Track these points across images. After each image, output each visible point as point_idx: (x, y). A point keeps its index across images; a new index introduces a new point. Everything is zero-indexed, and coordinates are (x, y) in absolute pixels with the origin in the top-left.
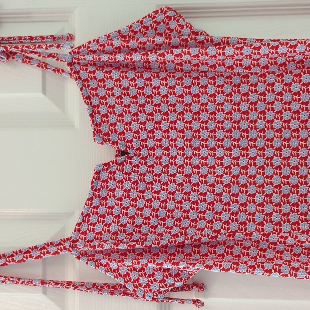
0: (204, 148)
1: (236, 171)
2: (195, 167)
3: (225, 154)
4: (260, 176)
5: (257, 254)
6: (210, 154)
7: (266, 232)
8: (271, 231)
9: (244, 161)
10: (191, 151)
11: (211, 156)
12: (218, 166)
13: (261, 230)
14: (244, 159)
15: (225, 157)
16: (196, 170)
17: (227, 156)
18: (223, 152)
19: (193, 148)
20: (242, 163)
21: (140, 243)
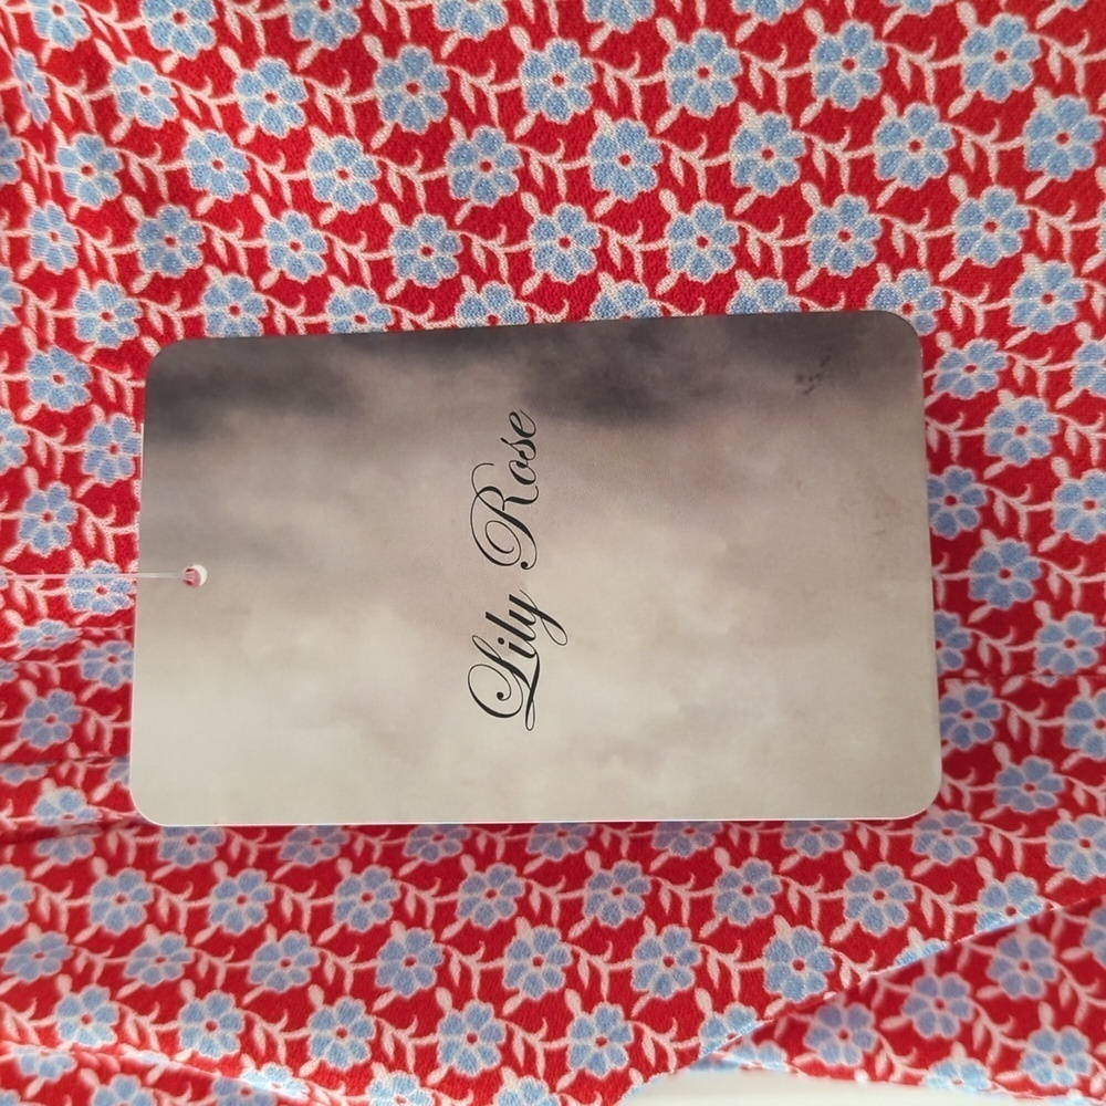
0: (551, 45)
1: (845, 236)
2: (483, 222)
3: (745, 90)
4: (1052, 272)
5: (975, 847)
6: (612, 90)
7: (1048, 674)
8: (1080, 665)
9: (915, 146)
10: (433, 81)
11: (621, 109)
12: (687, 199)
13: (1006, 666)
14: (920, 123)
15: (749, 118)
16: (497, 245)
17: (766, 103)
18: (725, 66)
19: (448, 47)
20: (902, 164)
21: (72, 771)
